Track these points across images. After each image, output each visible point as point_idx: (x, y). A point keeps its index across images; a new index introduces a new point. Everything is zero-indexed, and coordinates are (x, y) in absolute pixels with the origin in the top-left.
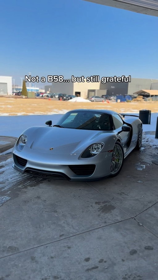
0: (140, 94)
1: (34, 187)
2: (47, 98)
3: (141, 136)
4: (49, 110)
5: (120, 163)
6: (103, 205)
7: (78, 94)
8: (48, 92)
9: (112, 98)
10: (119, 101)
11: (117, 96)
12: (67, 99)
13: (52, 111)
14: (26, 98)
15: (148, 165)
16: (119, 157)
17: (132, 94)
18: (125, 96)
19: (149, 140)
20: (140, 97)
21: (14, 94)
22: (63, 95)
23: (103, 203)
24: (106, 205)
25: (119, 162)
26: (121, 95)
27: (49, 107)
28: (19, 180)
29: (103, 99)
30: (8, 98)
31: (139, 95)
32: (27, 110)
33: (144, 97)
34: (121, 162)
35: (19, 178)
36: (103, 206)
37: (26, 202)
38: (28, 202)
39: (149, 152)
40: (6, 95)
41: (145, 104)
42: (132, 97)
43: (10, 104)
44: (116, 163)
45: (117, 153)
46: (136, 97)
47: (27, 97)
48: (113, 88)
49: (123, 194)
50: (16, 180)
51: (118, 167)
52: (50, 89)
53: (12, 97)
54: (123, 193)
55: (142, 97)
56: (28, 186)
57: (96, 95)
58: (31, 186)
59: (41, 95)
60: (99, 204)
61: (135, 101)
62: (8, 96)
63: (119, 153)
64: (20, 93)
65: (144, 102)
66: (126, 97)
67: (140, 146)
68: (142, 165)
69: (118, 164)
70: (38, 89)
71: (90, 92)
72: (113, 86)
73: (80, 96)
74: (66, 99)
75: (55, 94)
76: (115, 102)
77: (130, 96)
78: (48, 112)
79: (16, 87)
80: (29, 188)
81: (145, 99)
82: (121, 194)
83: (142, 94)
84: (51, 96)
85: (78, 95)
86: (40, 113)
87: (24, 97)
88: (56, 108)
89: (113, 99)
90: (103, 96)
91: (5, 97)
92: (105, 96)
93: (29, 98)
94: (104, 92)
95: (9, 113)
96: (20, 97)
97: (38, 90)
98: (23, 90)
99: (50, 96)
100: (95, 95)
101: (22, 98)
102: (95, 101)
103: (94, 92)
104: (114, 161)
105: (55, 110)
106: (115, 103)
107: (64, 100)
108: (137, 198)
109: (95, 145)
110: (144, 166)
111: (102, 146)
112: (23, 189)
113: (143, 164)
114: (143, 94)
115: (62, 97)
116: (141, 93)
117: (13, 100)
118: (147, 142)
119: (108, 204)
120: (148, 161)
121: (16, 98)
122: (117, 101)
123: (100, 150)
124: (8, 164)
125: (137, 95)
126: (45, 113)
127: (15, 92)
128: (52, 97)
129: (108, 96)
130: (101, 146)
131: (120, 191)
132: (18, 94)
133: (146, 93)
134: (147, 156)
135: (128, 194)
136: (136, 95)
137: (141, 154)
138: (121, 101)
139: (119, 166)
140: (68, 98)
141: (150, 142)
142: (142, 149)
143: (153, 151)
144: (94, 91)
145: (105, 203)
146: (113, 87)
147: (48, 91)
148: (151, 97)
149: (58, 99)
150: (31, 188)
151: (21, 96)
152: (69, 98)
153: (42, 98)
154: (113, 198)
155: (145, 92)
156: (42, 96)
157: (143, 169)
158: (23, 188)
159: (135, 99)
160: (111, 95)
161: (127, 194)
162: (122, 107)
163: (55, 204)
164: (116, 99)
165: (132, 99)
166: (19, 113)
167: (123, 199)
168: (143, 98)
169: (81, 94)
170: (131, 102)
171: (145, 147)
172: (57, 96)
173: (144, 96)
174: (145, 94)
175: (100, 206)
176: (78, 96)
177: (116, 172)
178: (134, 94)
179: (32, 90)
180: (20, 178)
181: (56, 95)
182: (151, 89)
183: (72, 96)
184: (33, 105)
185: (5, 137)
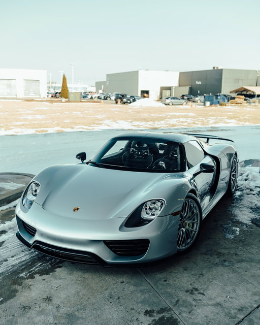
0: (240, 93)
1: (45, 277)
2: (99, 100)
3: (235, 173)
4: (97, 122)
5: (196, 230)
6: (157, 317)
7: (145, 93)
8: (101, 91)
9: (197, 99)
10: (208, 103)
11: (205, 96)
12: (129, 102)
13: (101, 124)
14: (66, 102)
15: (245, 227)
16: (194, 220)
17: (229, 94)
18: (217, 96)
19: (250, 177)
20: (240, 98)
21: (50, 96)
22: (123, 96)
23: (159, 312)
24: (163, 317)
25: (193, 227)
26: (211, 94)
27: (99, 117)
28: (23, 261)
29: (183, 101)
30: (40, 103)
31: (238, 95)
32: (64, 123)
33: (247, 98)
34: (196, 227)
35: (25, 255)
36: (157, 319)
37: (26, 308)
38: (30, 308)
39: (248, 201)
40: (37, 98)
41: (248, 109)
42: (228, 98)
43: (41, 112)
44: (188, 231)
45: (190, 214)
46: (234, 98)
47: (68, 100)
48: (199, 85)
49: (196, 292)
50: (19, 261)
51: (192, 236)
52: (103, 86)
53: (47, 101)
54: (197, 290)
55: (243, 97)
56: (36, 273)
57: (173, 96)
58: (42, 273)
59: (89, 97)
60: (150, 316)
61: (233, 105)
62: (41, 100)
63: (193, 212)
64: (58, 95)
65: (246, 106)
66: (219, 98)
67: (233, 190)
68: (234, 228)
69: (192, 231)
70: (86, 86)
71: (164, 91)
72: (198, 81)
73: (148, 97)
74: (127, 102)
75: (110, 94)
76: (202, 105)
77: (225, 95)
78: (95, 125)
79: (54, 85)
80: (37, 276)
81: (248, 102)
82: (192, 293)
83: (243, 93)
84: (105, 97)
85: (146, 95)
86: (83, 128)
87: (64, 100)
88: (108, 118)
89: (199, 101)
90: (183, 96)
91: (35, 101)
92: (186, 96)
93: (71, 102)
94: (186, 90)
95: (35, 129)
96: (58, 101)
97: (86, 88)
98: (62, 90)
99: (103, 98)
100: (171, 95)
101: (61, 102)
102: (171, 104)
103: (170, 91)
104: (184, 227)
105: (107, 122)
106: (203, 107)
107: (124, 103)
108: (218, 300)
109: (149, 203)
110: (238, 229)
111: (162, 204)
112: (26, 280)
113: (236, 226)
114: (245, 93)
115: (120, 98)
116: (242, 91)
117: (46, 106)
118: (246, 180)
119: (166, 314)
120: (245, 219)
121: (51, 102)
122: (204, 105)
123: (158, 212)
124: (13, 227)
125: (237, 94)
126: (91, 128)
127: (51, 93)
128: (105, 99)
129: (192, 96)
130: (159, 204)
131: (191, 285)
132: (55, 95)
133: (250, 91)
134: (244, 209)
135: (204, 291)
136: (234, 95)
137: (234, 205)
138: (211, 105)
139: (194, 234)
140: (129, 100)
141: (252, 180)
142: (237, 194)
143: (255, 199)
144: (169, 88)
145: (162, 313)
146: (199, 83)
147: (101, 89)
148: (258, 98)
149: (114, 102)
150: (40, 277)
151: (59, 99)
152: (131, 100)
153: (91, 100)
154: (177, 301)
155: (247, 90)
156: (92, 98)
157: (235, 237)
158: (27, 278)
159: (233, 100)
160: (196, 95)
161: (202, 292)
162: (212, 116)
163: (75, 315)
164: (203, 101)
165: (228, 101)
166: (52, 128)
167: (194, 303)
168: (245, 100)
169: (150, 93)
170: (227, 105)
171: (242, 190)
172: (113, 98)
173: (246, 96)
174: (248, 93)
175: (152, 319)
176: (145, 97)
177: (189, 245)
178: (231, 92)
179: (75, 88)
180: (27, 256)
181: (112, 96)
182: (256, 86)
183: (135, 97)
184: (74, 113)
185: (18, 174)
